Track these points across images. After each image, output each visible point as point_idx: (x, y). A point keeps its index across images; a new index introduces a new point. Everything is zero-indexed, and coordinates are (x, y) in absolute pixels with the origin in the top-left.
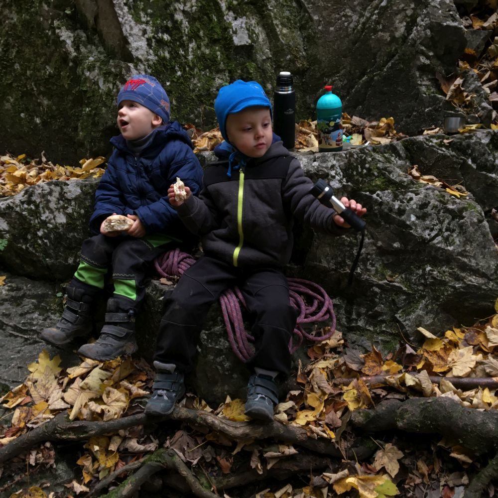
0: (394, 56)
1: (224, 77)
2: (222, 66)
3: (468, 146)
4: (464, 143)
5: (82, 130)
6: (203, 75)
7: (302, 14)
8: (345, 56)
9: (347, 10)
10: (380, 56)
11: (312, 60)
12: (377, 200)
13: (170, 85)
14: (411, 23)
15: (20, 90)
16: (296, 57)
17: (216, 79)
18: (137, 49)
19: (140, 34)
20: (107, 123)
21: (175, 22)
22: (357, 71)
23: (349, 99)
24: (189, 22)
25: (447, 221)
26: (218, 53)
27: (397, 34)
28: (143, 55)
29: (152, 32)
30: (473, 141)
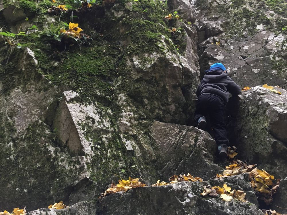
0: (192, 152)
1: (123, 163)
2: (122, 158)
3: (236, 181)
4: (234, 180)
5: (53, 190)
6: (114, 162)
7: (151, 140)
8: (172, 154)
9: (170, 137)
10: (187, 152)
11: (158, 157)
12: (210, 203)
13: (100, 165)
14: (196, 139)
15: (19, 177)
16: (151, 155)
17: (120, 164)
18: (87, 150)
19: (89, 145)
20: (68, 184)
21: (102, 142)
22: (178, 159)
23: (177, 170)
24: (108, 142)
25: (244, 211)
26: (120, 153)
27: (192, 144)
28: (89, 153)
29: (93, 144)
30: (237, 178)
